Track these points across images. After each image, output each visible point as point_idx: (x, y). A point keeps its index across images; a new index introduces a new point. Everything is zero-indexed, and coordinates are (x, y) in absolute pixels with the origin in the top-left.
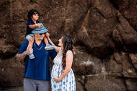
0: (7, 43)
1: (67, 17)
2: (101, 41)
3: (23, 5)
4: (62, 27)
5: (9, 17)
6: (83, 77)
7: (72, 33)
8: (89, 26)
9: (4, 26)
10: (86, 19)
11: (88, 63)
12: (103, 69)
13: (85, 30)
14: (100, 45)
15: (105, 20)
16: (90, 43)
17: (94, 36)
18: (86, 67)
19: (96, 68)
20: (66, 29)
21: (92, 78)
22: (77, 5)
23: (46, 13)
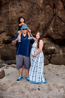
0: (7, 35)
1: (41, 21)
2: (61, 35)
3: (17, 14)
4: (38, 27)
5: (8, 20)
6: (50, 56)
7: (44, 30)
8: (54, 27)
9: (6, 26)
10: (52, 23)
11: (53, 48)
12: (61, 51)
13: (51, 29)
14: (60, 37)
15: (63, 24)
16: (54, 37)
17: (56, 32)
18: (51, 50)
19: (57, 51)
20: (41, 28)
21: (54, 56)
22: (47, 14)
23: (29, 19)
